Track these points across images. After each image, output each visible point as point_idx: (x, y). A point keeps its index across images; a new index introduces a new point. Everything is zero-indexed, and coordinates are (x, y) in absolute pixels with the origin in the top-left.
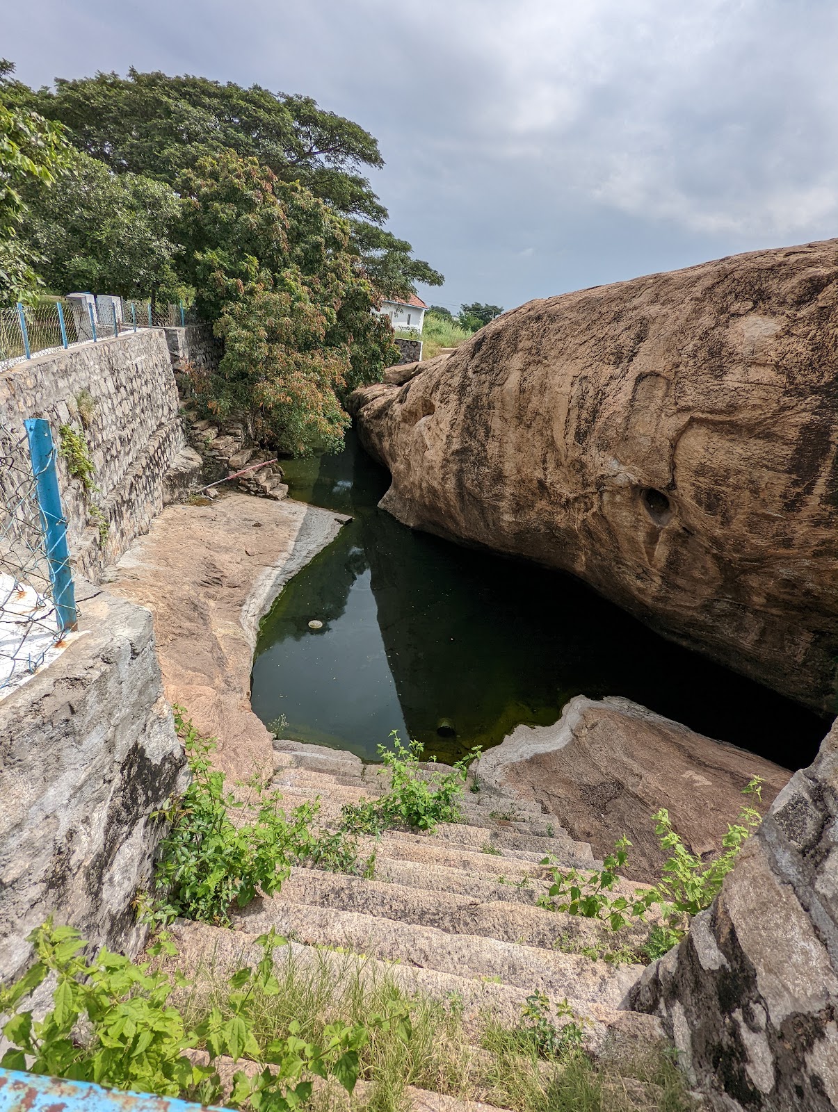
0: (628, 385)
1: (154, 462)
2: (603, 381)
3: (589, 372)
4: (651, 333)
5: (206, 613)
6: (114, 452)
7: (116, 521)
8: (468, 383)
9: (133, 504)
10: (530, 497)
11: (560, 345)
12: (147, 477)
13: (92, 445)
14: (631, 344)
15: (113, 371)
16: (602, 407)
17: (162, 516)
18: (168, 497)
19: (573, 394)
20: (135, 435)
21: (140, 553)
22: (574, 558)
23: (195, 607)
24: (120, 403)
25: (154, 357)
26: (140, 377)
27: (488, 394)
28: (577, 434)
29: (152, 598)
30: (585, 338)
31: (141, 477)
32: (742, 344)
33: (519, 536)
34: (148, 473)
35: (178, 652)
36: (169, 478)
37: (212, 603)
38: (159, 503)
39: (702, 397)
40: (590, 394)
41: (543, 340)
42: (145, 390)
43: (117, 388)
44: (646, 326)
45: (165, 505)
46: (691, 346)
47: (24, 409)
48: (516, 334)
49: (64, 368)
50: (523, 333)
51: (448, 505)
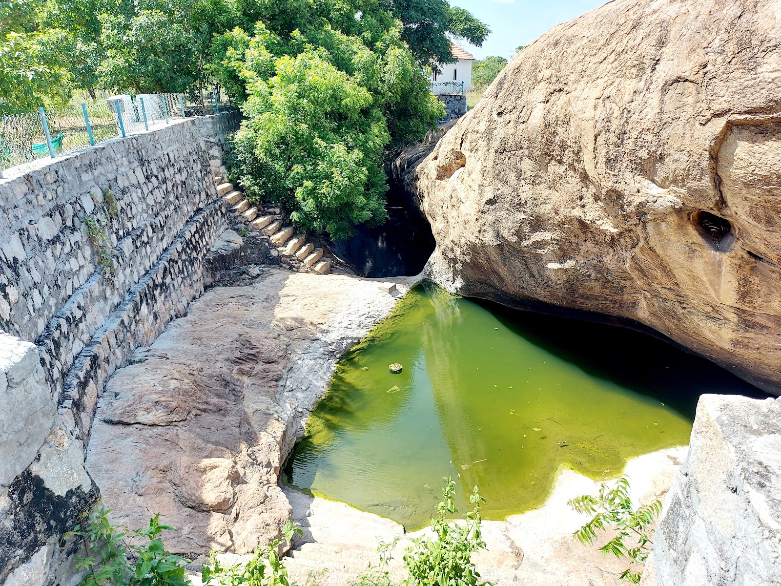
0: (654, 97)
1: (191, 246)
2: (627, 98)
3: (611, 91)
4: (672, 35)
5: (239, 389)
6: (145, 239)
7: (147, 304)
8: (494, 126)
9: (168, 288)
10: (573, 239)
11: (579, 67)
12: (184, 261)
13: (121, 233)
14: (653, 51)
15: (142, 162)
16: (630, 126)
17: (203, 298)
18: (209, 280)
19: (597, 118)
20: (170, 222)
21: (175, 335)
22: (634, 304)
23: (227, 384)
24: (151, 192)
25: (187, 145)
26: (173, 165)
27: (514, 135)
28: (608, 161)
29: (176, 375)
30: (605, 55)
31: (177, 262)
32: (774, 27)
33: (570, 285)
34: (184, 257)
35: (201, 426)
36: (209, 261)
37: (246, 380)
38: (200, 286)
39: (737, 96)
40: (615, 115)
41: (562, 66)
42: (178, 178)
43: (148, 178)
44: (666, 28)
45: (206, 288)
46: (717, 41)
47: (43, 202)
48: (535, 66)
49: (88, 162)
50: (541, 62)
51: (488, 259)
